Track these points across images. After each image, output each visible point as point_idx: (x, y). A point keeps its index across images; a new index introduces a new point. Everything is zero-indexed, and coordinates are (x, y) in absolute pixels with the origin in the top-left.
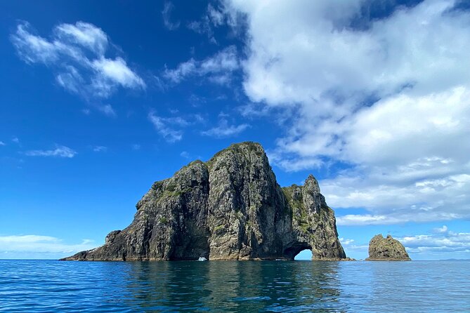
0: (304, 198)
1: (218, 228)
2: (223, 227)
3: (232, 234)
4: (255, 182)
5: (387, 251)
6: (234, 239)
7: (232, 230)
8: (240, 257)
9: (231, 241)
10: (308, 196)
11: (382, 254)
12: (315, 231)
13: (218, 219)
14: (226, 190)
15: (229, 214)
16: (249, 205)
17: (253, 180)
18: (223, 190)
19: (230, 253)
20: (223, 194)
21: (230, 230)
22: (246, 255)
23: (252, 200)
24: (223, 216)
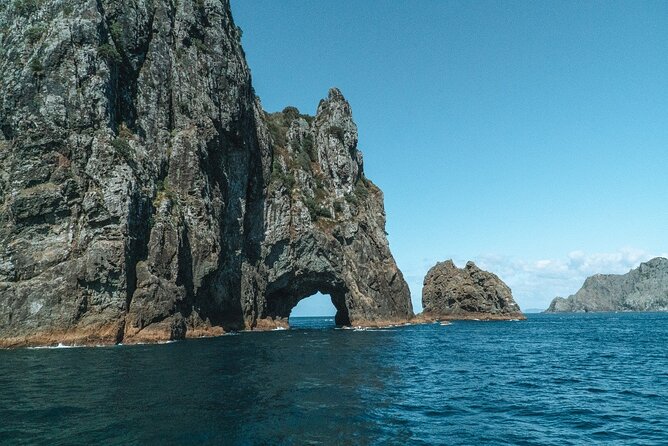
0: (320, 149)
1: (28, 193)
2: (52, 189)
3: (93, 225)
4: (192, 50)
5: (469, 297)
6: (106, 246)
7: (99, 207)
8: (130, 330)
9: (89, 255)
10: (334, 141)
11: (457, 305)
12: (350, 241)
13: (26, 152)
14: (81, 39)
15: (85, 139)
16: (170, 126)
17: (187, 43)
18: (66, 33)
19: (83, 309)
20: (62, 54)
21: (88, 204)
22: (159, 319)
23: (184, 110)
24: (55, 145)
